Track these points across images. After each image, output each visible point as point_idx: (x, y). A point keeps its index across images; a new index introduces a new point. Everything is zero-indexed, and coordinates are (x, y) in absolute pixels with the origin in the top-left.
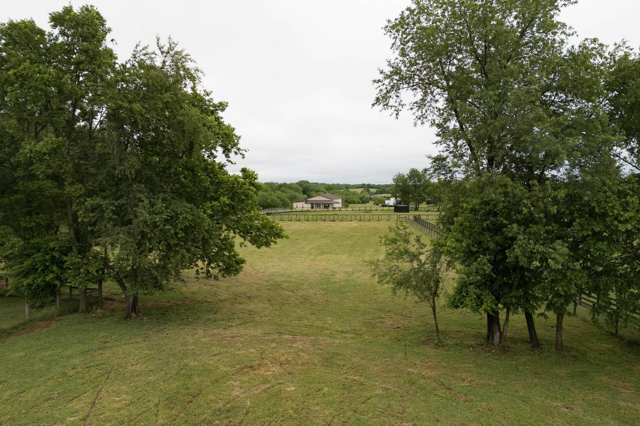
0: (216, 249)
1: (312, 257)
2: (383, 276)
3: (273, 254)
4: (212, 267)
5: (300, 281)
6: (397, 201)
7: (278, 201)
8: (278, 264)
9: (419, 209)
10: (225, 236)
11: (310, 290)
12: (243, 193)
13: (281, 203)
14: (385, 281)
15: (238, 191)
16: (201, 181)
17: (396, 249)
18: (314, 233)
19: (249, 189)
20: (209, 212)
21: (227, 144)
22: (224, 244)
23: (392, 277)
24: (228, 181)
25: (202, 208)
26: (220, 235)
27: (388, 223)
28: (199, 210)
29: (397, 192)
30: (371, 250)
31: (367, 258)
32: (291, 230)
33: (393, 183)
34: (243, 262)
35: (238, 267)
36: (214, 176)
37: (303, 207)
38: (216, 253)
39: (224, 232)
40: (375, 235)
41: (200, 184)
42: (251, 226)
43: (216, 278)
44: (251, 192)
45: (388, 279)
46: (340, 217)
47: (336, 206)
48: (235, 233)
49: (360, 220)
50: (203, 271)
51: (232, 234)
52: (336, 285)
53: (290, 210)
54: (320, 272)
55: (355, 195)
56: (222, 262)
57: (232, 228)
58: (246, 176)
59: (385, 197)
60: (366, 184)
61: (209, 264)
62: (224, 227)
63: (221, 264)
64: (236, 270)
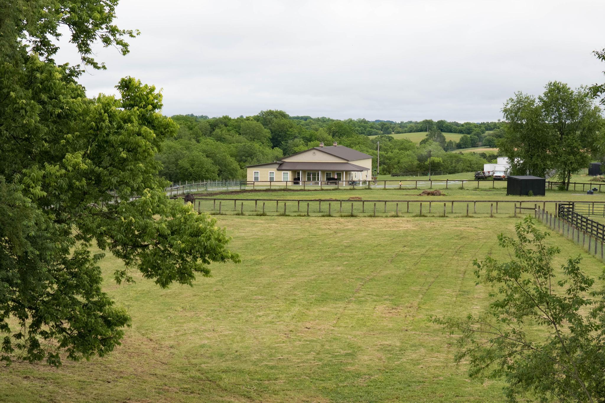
0: (55, 286)
1: (296, 309)
2: (482, 359)
3: (196, 299)
4: (43, 333)
5: (266, 371)
6: (514, 166)
7: (208, 163)
8: (209, 326)
9: (571, 187)
10: (77, 253)
11: (292, 394)
12: (123, 143)
13: (216, 168)
14: (488, 372)
15: (112, 138)
16: (17, 111)
17: (515, 290)
18: (301, 248)
19: (139, 134)
20: (38, 191)
21: (85, 16)
22: (74, 275)
23: (504, 362)
24: (86, 112)
25: (21, 181)
26: (66, 251)
27: (491, 222)
28: (12, 186)
29: (513, 142)
30: (449, 291)
31: (439, 313)
32: (243, 238)
33: (504, 120)
34: (123, 320)
35: (110, 333)
36: (51, 98)
37: (272, 180)
38: (55, 297)
39: (73, 243)
40: (458, 252)
41: (14, 120)
42: (144, 230)
43: (54, 361)
44: (143, 142)
45: (495, 366)
46: (369, 206)
47: (357, 176)
48: (101, 245)
49: (421, 215)
50: (22, 341)
51: (94, 249)
52: (360, 382)
53: (237, 188)
54: (318, 348)
55: (406, 149)
56: (69, 319)
57: (94, 234)
58: (133, 99)
59: (483, 155)
60: (435, 120)
61: (36, 325)
62: (75, 231)
63: (66, 325)
64: (105, 341)
